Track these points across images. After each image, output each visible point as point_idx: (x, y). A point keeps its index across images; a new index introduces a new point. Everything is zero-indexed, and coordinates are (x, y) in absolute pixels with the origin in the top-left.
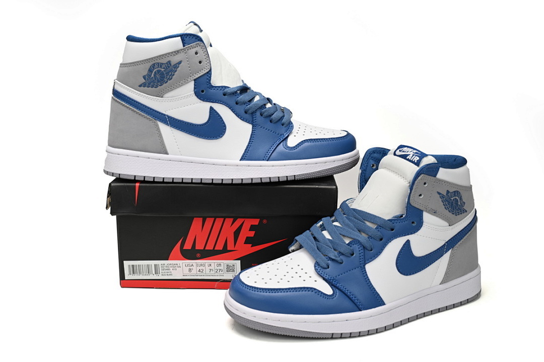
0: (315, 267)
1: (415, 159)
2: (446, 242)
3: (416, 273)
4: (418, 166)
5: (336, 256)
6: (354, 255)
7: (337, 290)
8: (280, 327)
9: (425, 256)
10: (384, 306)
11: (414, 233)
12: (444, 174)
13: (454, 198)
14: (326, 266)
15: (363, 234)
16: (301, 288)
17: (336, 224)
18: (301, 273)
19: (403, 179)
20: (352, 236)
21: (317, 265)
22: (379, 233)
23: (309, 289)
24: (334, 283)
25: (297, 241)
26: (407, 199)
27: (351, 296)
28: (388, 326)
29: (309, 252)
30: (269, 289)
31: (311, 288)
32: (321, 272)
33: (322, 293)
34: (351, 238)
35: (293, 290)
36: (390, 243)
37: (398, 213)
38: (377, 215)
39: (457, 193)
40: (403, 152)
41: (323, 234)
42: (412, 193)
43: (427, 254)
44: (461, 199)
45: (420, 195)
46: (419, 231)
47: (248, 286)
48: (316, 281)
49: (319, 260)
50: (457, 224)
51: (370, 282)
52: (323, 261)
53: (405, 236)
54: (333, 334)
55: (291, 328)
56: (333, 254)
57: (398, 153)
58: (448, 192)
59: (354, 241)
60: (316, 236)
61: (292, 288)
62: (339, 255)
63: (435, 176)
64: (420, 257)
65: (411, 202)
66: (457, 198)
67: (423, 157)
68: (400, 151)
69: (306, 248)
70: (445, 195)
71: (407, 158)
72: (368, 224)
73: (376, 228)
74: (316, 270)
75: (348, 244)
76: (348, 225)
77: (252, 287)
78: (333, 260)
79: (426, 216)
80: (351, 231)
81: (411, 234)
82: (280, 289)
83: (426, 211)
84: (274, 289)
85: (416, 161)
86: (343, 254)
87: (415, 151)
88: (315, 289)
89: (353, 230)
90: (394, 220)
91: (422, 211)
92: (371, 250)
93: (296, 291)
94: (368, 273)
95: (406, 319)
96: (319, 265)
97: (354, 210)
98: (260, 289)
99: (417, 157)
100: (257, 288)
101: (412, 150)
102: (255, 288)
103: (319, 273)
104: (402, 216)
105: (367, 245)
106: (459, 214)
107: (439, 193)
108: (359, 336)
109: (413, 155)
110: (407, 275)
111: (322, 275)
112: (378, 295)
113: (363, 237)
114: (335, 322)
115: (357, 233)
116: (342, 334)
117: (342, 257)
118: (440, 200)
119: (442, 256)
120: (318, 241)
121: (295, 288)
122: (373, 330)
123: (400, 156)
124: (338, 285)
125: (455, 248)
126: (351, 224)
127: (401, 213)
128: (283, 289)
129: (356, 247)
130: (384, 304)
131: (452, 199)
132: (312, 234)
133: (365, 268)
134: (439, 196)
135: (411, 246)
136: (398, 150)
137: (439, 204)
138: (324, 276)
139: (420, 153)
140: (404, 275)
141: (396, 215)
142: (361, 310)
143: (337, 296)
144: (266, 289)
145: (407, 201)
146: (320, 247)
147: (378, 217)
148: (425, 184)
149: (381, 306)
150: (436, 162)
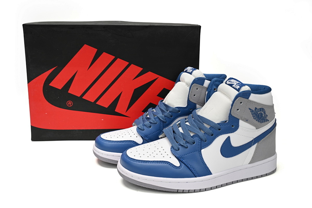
0: (171, 149)
1: (237, 87)
2: (254, 139)
3: (233, 156)
4: (239, 92)
5: (184, 144)
6: (195, 144)
7: (182, 164)
8: (147, 184)
9: (239, 146)
10: (211, 175)
11: (233, 132)
12: (253, 97)
13: (260, 112)
14: (177, 149)
15: (202, 131)
16: (161, 161)
17: (187, 123)
18: (162, 152)
19: (229, 99)
20: (195, 132)
21: (172, 147)
22: (211, 131)
23: (166, 162)
24: (181, 159)
25: (163, 132)
26: (229, 111)
27: (191, 168)
28: (213, 187)
29: (169, 139)
30: (141, 161)
31: (167, 162)
32: (174, 152)
33: (173, 165)
34: (194, 133)
35: (156, 162)
36: (217, 138)
37: (224, 120)
38: (211, 120)
39: (262, 109)
40: (231, 82)
41: (179, 130)
42: (232, 108)
43: (241, 145)
44: (265, 113)
45: (238, 110)
46: (236, 131)
47: (130, 158)
48: (170, 158)
49: (173, 145)
50: (261, 128)
51: (203, 160)
52: (176, 146)
53: (227, 134)
54: (178, 190)
55: (153, 185)
56: (182, 142)
57: (228, 82)
58: (256, 108)
59: (196, 135)
60: (175, 130)
61: (155, 161)
62: (186, 143)
63: (248, 98)
64: (236, 147)
65: (231, 113)
66: (262, 112)
67: (242, 86)
68: (229, 81)
69: (168, 137)
70: (254, 110)
71: (233, 86)
72: (205, 125)
73: (209, 128)
74: (171, 151)
75: (192, 137)
76: (193, 125)
77: (132, 159)
78: (182, 146)
79: (241, 123)
80: (195, 128)
81: (231, 133)
82: (148, 161)
83: (241, 119)
84: (145, 161)
85: (237, 89)
86: (188, 143)
87: (238, 82)
88: (169, 162)
89: (196, 128)
90: (221, 124)
91: (239, 119)
92: (206, 141)
93: (158, 163)
94: (202, 155)
95: (225, 184)
96: (173, 148)
97: (199, 116)
98: (137, 160)
99: (238, 86)
100: (135, 160)
101: (236, 81)
102: (134, 159)
103: (173, 153)
104: (226, 122)
105: (204, 138)
106: (263, 122)
107: (250, 109)
108: (194, 192)
109: (236, 85)
110: (227, 157)
111: (174, 154)
112: (208, 168)
113: (201, 133)
114: (179, 183)
115: (199, 130)
116: (183, 190)
117: (188, 144)
118: (251, 113)
119: (250, 147)
120: (176, 134)
121: (157, 161)
122: (203, 189)
123: (229, 85)
124: (184, 161)
125: (260, 142)
126: (196, 125)
127: (226, 120)
128: (150, 161)
129: (196, 139)
130: (211, 174)
131: (259, 113)
132: (173, 129)
133: (201, 152)
134: (250, 111)
135: (231, 140)
136: (228, 81)
137: (250, 116)
138: (176, 155)
139: (240, 83)
140: (225, 157)
141: (223, 121)
142: (196, 177)
143: (182, 167)
144: (140, 161)
145: (229, 112)
146: (175, 137)
147: (212, 121)
148: (241, 103)
149: (209, 175)
150: (250, 90)
